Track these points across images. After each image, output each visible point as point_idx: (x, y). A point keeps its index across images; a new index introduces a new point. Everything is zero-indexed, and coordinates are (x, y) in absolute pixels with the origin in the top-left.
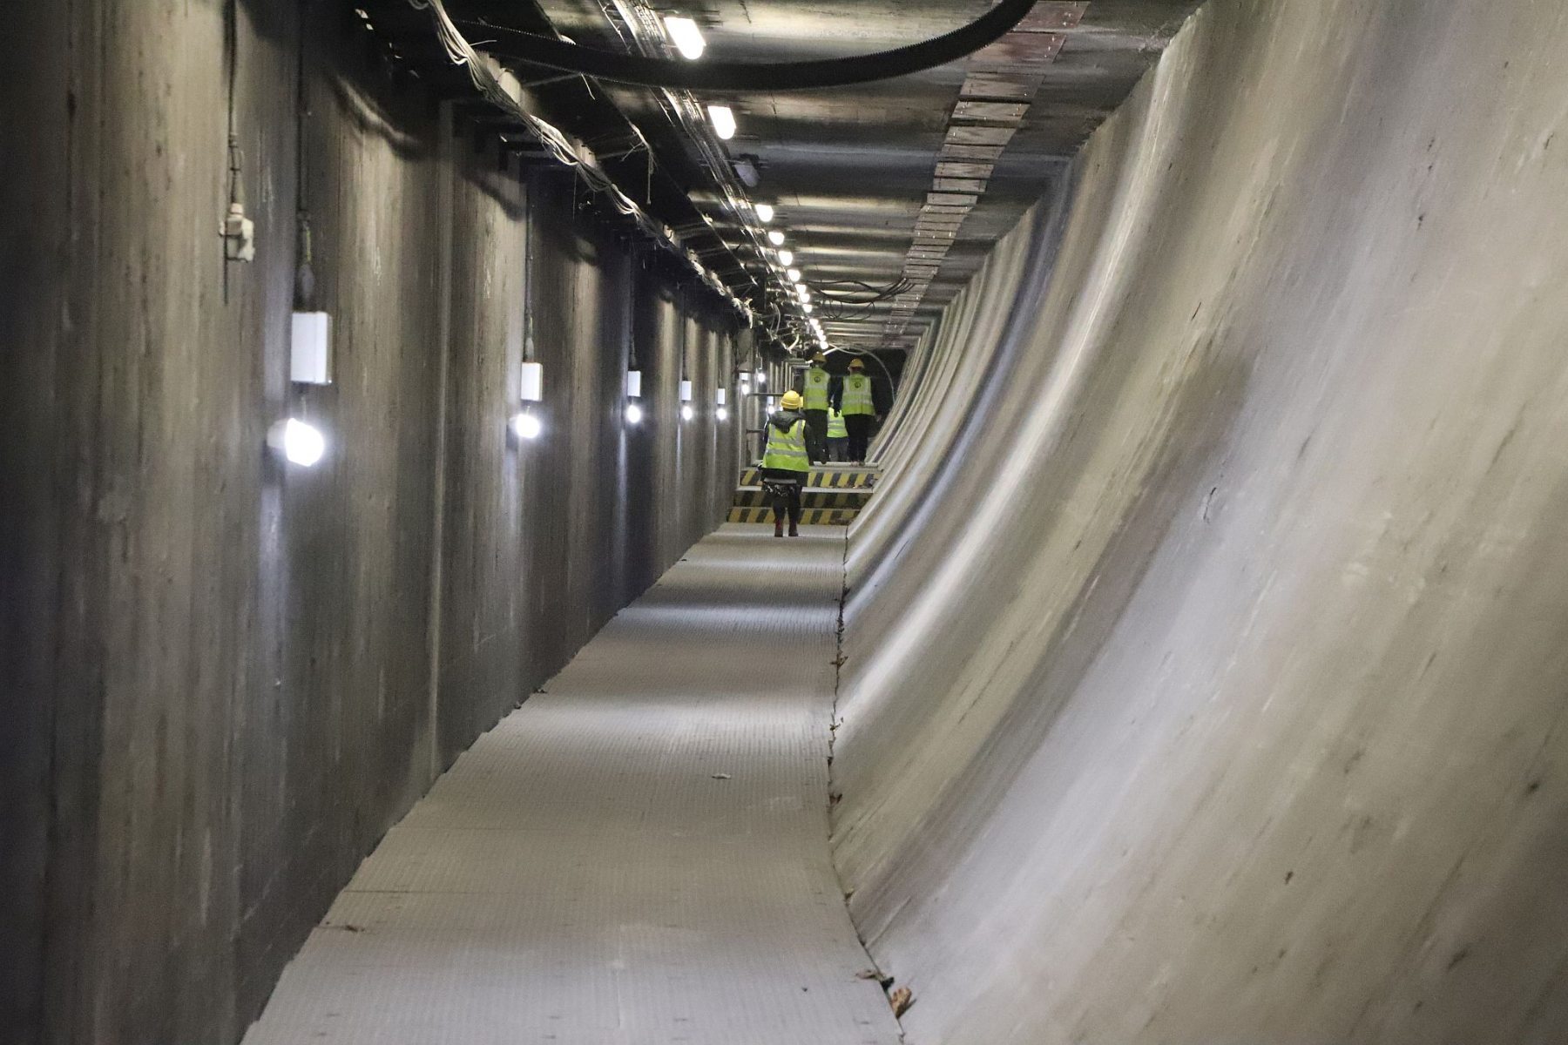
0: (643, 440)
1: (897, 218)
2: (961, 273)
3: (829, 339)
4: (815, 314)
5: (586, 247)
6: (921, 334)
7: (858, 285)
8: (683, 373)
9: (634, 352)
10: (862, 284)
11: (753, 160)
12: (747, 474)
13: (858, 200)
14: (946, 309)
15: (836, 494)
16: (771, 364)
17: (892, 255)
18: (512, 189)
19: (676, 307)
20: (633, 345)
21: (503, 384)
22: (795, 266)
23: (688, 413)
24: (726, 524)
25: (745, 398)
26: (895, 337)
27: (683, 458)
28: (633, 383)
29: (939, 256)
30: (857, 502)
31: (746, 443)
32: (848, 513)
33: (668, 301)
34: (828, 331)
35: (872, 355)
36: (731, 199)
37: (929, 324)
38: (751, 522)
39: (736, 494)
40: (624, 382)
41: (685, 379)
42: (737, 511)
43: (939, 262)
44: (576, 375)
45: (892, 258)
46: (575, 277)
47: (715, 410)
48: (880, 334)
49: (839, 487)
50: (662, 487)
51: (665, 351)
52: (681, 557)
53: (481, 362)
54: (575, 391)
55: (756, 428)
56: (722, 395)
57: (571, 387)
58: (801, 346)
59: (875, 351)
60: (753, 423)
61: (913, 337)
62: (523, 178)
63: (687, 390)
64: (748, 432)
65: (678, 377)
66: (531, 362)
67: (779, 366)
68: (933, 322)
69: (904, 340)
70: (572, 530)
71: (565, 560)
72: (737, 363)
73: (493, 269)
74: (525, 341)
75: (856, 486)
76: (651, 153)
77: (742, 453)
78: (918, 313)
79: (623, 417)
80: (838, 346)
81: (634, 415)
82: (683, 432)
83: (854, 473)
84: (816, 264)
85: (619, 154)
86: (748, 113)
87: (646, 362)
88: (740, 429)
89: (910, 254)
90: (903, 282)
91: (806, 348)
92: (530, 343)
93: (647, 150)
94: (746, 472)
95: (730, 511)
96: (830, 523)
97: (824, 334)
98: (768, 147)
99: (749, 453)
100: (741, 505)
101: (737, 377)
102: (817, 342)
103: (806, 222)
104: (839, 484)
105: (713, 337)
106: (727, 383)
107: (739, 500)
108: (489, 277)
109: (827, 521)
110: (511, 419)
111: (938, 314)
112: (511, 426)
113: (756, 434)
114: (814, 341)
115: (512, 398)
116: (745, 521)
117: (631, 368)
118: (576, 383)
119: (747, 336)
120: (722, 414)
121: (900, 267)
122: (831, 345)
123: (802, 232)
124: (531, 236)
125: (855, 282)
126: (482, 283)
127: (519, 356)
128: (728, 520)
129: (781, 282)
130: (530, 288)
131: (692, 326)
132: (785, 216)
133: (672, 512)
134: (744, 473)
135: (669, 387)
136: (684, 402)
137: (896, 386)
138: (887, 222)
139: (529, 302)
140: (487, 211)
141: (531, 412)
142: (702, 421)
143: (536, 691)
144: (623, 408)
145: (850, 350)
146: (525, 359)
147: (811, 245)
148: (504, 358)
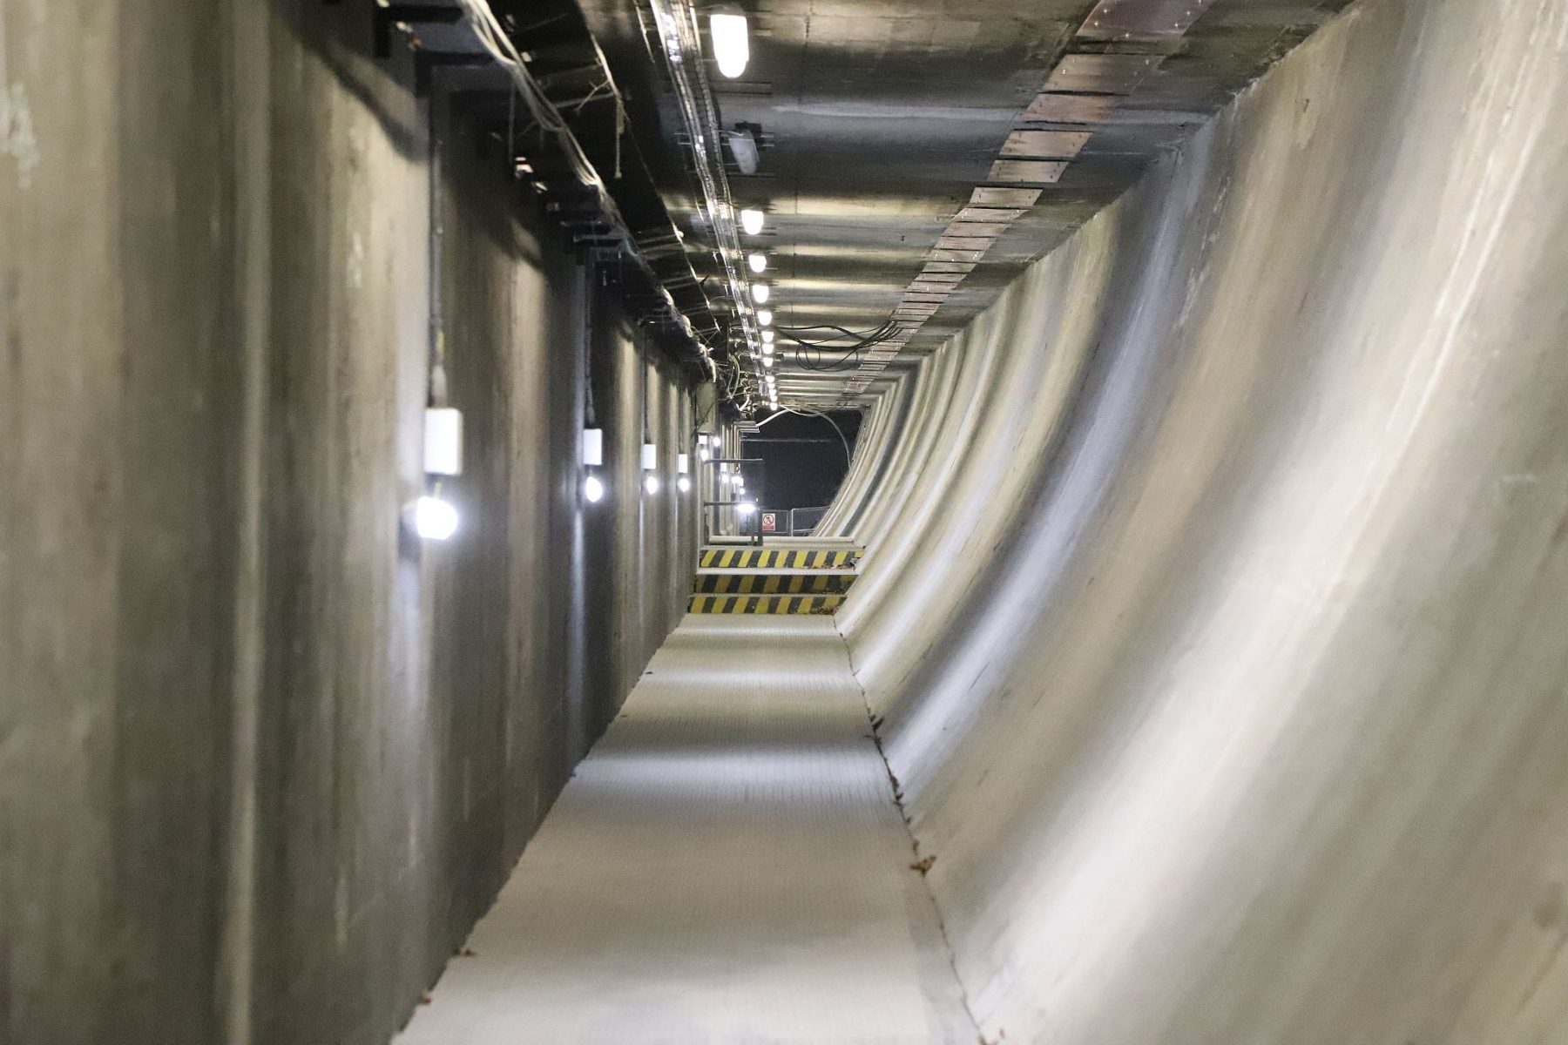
0: (602, 523)
1: (918, 230)
2: (964, 312)
3: (781, 399)
4: (774, 370)
5: (526, 239)
6: (883, 393)
7: (836, 330)
8: (645, 434)
9: (591, 403)
10: (841, 329)
11: (755, 130)
12: (707, 554)
13: (877, 202)
14: (926, 361)
15: (815, 577)
16: (723, 427)
17: (888, 288)
18: (402, 102)
19: (637, 348)
20: (590, 392)
21: (390, 443)
22: (770, 306)
23: (653, 486)
24: (688, 616)
25: (703, 464)
26: (851, 396)
27: (646, 541)
28: (591, 445)
29: (948, 288)
30: (839, 586)
31: (705, 516)
32: (831, 599)
33: (629, 339)
34: (781, 390)
35: (825, 417)
36: (710, 203)
37: (896, 380)
38: (717, 613)
39: (695, 578)
40: (578, 443)
41: (647, 442)
42: (700, 598)
43: (941, 298)
44: (515, 435)
45: (887, 293)
46: (511, 282)
47: (677, 480)
48: (839, 392)
49: (815, 568)
50: (624, 584)
51: (625, 406)
52: (644, 668)
53: (345, 405)
54: (514, 456)
55: (712, 501)
56: (683, 463)
57: (508, 449)
58: (749, 408)
59: (830, 413)
60: (708, 496)
61: (872, 396)
62: (422, 87)
63: (650, 455)
64: (706, 504)
65: (640, 439)
66: (441, 406)
67: (730, 429)
68: (904, 377)
69: (862, 400)
70: (513, 672)
71: (500, 724)
72: (696, 425)
73: (366, 233)
74: (430, 370)
75: (835, 565)
76: (619, 102)
77: (701, 526)
78: (891, 366)
79: (579, 495)
80: (790, 407)
81: (594, 490)
82: (645, 510)
83: (831, 550)
84: (792, 303)
85: (572, 103)
86: (767, 34)
87: (604, 417)
88: (699, 502)
89: (914, 286)
90: (891, 325)
91: (754, 410)
92: (440, 375)
93: (614, 98)
94: (707, 551)
95: (692, 599)
96: (812, 613)
97: (777, 394)
98: (781, 109)
99: (706, 529)
100: (704, 591)
101: (697, 440)
102: (767, 404)
103: (796, 241)
104: (815, 564)
105: (674, 391)
106: (687, 447)
107: (700, 586)
108: (358, 248)
109: (808, 610)
110: (407, 507)
111: (913, 369)
112: (406, 520)
113: (712, 507)
114: (763, 402)
115: (409, 468)
116: (710, 612)
117: (588, 426)
118: (515, 445)
119: (708, 391)
120: (685, 485)
121: (893, 305)
122: (782, 406)
123: (787, 257)
124: (438, 195)
125: (833, 328)
126: (344, 257)
127: (420, 397)
128: (689, 610)
129: (746, 329)
130: (436, 285)
131: (653, 375)
132: (773, 231)
133: (634, 616)
134: (704, 553)
135: (630, 451)
136: (647, 470)
137: (852, 451)
138: (902, 236)
139: (437, 305)
140: (349, 125)
141: (443, 494)
142: (665, 494)
143: (456, 952)
144: (579, 482)
145: (802, 412)
146: (431, 402)
147: (794, 275)
148: (391, 401)
